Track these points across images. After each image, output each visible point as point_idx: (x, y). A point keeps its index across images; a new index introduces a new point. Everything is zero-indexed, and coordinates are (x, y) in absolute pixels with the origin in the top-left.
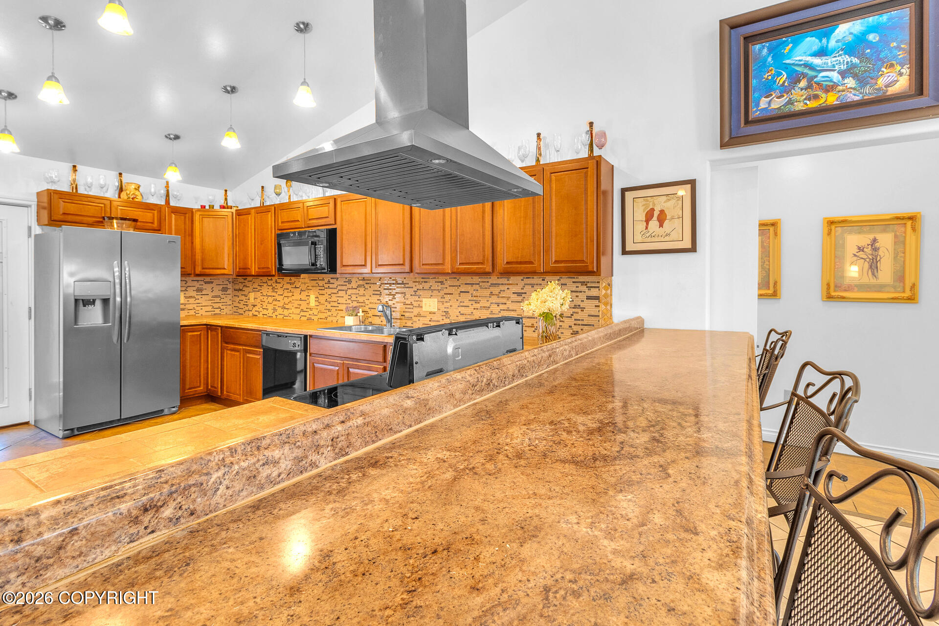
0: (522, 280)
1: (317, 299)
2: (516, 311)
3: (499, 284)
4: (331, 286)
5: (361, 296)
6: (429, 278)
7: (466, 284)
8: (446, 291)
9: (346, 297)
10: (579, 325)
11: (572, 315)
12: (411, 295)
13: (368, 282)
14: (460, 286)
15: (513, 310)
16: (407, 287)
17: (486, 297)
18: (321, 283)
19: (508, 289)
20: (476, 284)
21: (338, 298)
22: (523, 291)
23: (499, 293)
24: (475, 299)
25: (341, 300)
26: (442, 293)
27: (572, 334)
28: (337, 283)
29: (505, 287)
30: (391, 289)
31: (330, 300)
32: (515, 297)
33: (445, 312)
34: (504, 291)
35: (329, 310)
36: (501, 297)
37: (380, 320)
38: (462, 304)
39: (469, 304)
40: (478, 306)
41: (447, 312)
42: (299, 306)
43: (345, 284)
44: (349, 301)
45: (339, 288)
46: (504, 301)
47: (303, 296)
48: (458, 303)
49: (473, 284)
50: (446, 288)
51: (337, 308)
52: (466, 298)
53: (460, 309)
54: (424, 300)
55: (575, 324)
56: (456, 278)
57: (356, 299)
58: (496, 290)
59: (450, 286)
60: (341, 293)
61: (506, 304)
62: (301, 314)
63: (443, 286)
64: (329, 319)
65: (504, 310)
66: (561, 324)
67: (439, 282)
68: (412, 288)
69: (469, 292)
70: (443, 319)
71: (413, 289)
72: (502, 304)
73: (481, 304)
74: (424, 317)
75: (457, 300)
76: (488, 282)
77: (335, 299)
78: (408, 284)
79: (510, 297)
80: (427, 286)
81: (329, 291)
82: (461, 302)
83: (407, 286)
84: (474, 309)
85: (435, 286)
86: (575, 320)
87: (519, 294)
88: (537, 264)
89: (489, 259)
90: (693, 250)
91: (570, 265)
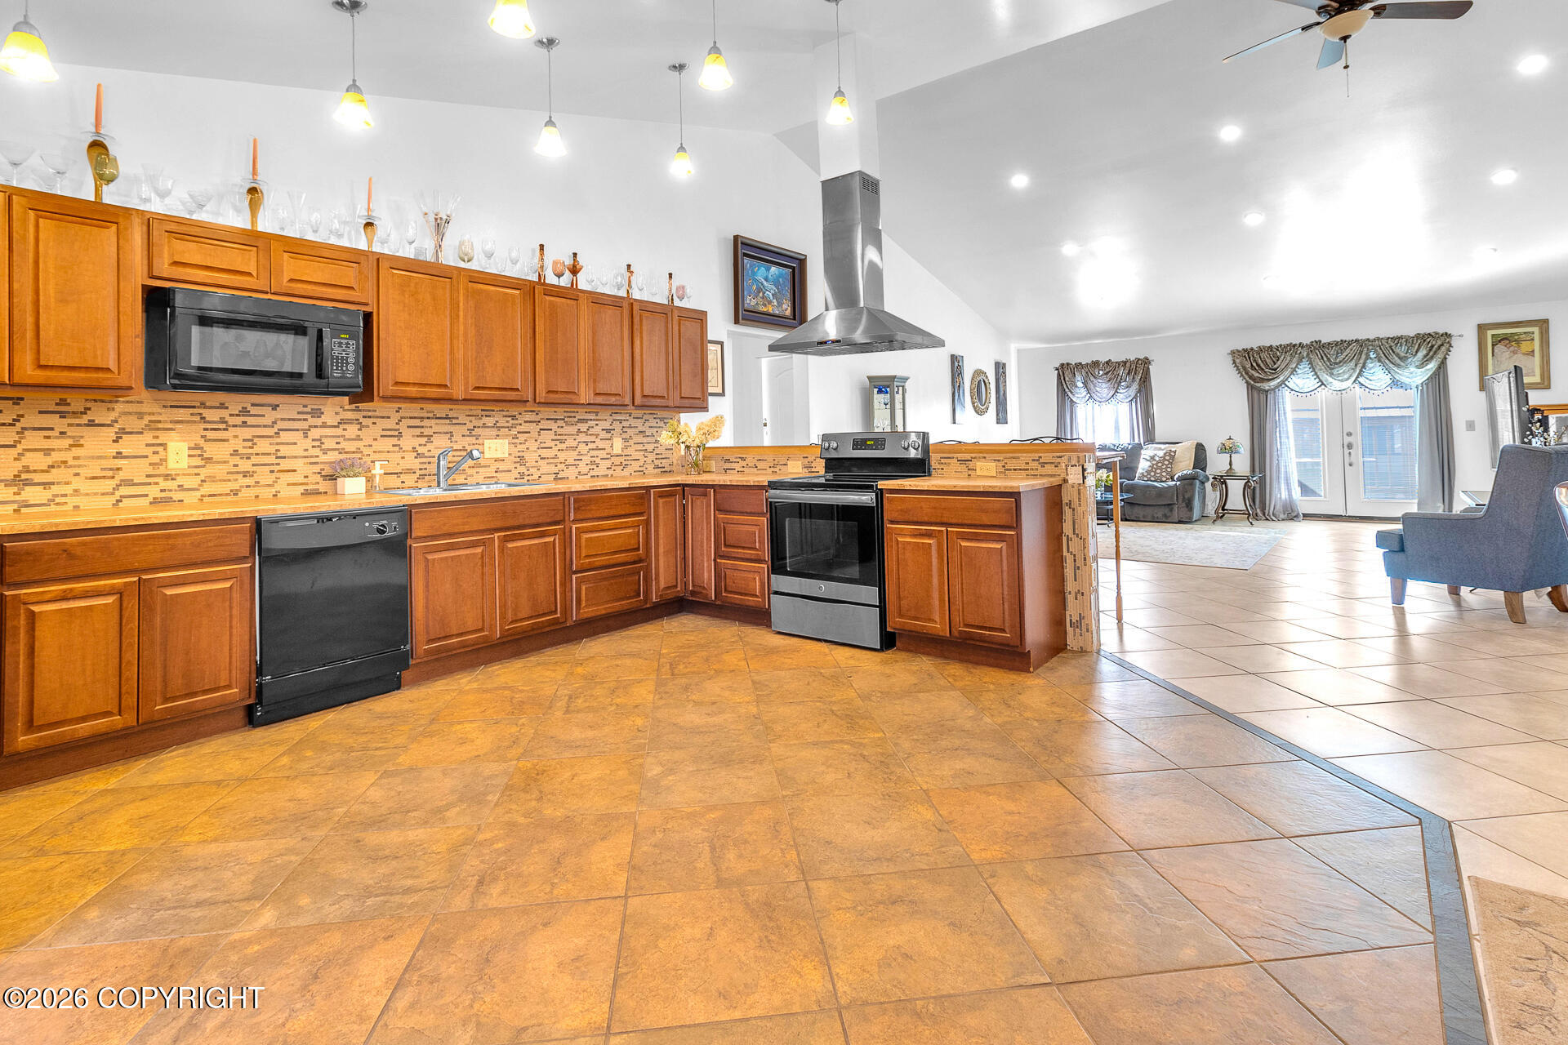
0: (611, 415)
1: (198, 452)
2: (605, 449)
3: (587, 420)
4: (250, 421)
5: (349, 439)
6: (494, 411)
7: (547, 419)
8: (519, 428)
9: (308, 443)
11: (654, 450)
12: (463, 436)
13: (370, 414)
14: (539, 422)
15: (601, 449)
16: (456, 424)
17: (573, 435)
18: (210, 415)
19: (597, 425)
20: (560, 419)
21: (277, 447)
22: (611, 427)
23: (588, 430)
24: (559, 437)
25: (284, 451)
26: (514, 432)
27: (654, 468)
28: (270, 416)
29: (594, 423)
30: (423, 427)
31: (250, 451)
32: (604, 435)
33: (519, 457)
34: (593, 427)
35: (245, 474)
36: (590, 435)
37: (400, 480)
38: (542, 445)
39: (552, 444)
40: (563, 446)
41: (521, 458)
42: (110, 473)
43: (305, 416)
44: (317, 451)
45: (281, 425)
46: (593, 438)
47: (129, 445)
48: (537, 445)
49: (557, 419)
50: (520, 424)
51: (276, 468)
52: (547, 437)
53: (540, 452)
54: (487, 442)
55: (656, 459)
56: (534, 411)
57: (337, 446)
58: (583, 427)
59: (525, 422)
60: (285, 437)
61: (594, 442)
62: (118, 494)
63: (516, 422)
64: (244, 493)
65: (593, 449)
66: (645, 459)
67: (509, 416)
68: (465, 424)
69: (551, 430)
70: (516, 468)
71: (465, 427)
72: (591, 442)
73: (567, 444)
74: (485, 466)
75: (536, 440)
76: (575, 417)
77: (272, 449)
78: (458, 418)
79: (598, 435)
80: (490, 421)
81: (247, 433)
82: (541, 443)
83: (454, 421)
84: (559, 450)
85: (502, 422)
86: (656, 454)
87: (608, 431)
88: (668, 399)
89: (628, 391)
90: (723, 394)
91: (691, 401)
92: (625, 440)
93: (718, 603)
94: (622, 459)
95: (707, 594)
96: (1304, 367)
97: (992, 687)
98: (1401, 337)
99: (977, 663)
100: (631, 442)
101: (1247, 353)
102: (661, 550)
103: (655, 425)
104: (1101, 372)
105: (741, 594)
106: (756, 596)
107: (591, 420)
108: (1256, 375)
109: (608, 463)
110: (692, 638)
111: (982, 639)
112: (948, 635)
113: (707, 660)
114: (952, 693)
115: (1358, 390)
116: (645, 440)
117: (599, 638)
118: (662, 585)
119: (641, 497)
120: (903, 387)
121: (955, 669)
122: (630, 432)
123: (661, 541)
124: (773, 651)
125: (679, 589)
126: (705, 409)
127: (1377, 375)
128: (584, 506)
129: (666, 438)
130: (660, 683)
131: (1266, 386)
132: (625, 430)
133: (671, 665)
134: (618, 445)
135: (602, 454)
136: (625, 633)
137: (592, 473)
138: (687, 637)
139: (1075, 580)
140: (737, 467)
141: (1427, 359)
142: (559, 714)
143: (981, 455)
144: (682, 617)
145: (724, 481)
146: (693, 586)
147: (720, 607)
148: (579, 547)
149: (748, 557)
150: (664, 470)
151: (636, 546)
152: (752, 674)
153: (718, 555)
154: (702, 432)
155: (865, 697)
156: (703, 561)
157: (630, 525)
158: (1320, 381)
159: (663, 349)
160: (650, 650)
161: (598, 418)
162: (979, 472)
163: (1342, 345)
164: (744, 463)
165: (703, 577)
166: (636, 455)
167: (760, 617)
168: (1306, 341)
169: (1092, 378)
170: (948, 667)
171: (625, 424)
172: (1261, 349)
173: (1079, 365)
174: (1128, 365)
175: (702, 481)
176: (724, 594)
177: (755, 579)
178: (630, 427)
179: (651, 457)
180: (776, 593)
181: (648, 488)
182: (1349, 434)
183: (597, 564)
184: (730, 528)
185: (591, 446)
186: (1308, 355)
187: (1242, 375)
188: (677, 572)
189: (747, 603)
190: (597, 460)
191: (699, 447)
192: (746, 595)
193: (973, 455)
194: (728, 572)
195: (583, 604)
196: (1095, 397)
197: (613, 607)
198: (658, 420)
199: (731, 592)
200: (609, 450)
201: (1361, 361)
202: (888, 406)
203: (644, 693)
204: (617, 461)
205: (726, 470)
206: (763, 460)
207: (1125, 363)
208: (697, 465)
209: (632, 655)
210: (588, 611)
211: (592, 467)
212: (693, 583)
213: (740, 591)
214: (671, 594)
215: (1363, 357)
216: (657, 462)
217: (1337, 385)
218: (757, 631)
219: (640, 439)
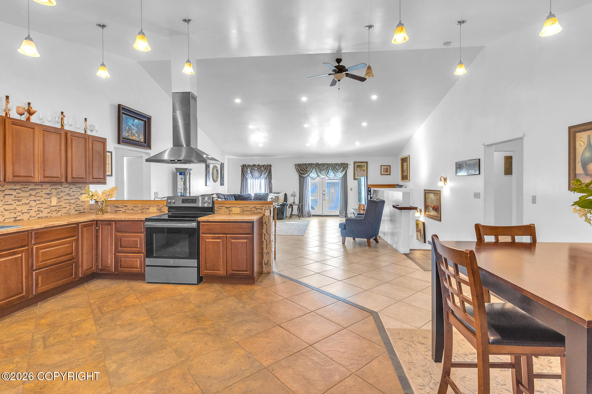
0: (50, 186)
2: (46, 203)
3: (36, 189)
7: (9, 189)
10: (78, 206)
11: (75, 202)
14: (4, 191)
15: (44, 203)
17: (26, 197)
19: (42, 191)
20: (18, 189)
22: (50, 192)
23: (36, 194)
24: (17, 199)
27: (75, 211)
29: (40, 191)
32: (46, 196)
34: (39, 193)
36: (38, 196)
39: (13, 202)
40: (20, 203)
46: (39, 198)
49: (16, 189)
52: (9, 199)
55: (76, 207)
58: (33, 193)
61: (40, 200)
65: (39, 204)
66: (70, 207)
69: (12, 195)
72: (38, 200)
73: (23, 202)
76: (27, 188)
79: (42, 196)
84: (17, 205)
86: (76, 204)
87: (48, 194)
88: (86, 179)
89: (64, 176)
90: (111, 175)
91: (98, 180)
92: (59, 198)
93: (116, 273)
94: (56, 208)
95: (110, 270)
96: (314, 170)
97: (244, 292)
98: (337, 164)
99: (236, 284)
100: (62, 199)
101: (299, 165)
102: (85, 252)
103: (75, 190)
104: (256, 168)
105: (129, 268)
106: (138, 268)
107: (38, 189)
108: (302, 172)
109: (48, 210)
110: (105, 292)
111: (238, 275)
112: (226, 275)
113: (118, 302)
114: (231, 298)
115: (327, 178)
116: (70, 198)
117: (48, 300)
118: (85, 268)
119: (74, 228)
120: (189, 173)
121: (229, 287)
122: (62, 194)
123: (85, 248)
124: (149, 292)
125: (94, 269)
126: (105, 183)
127: (331, 174)
128: (40, 236)
129: (84, 198)
130: (97, 320)
131: (304, 176)
132: (58, 193)
133: (99, 308)
134: (54, 201)
135: (45, 206)
136: (64, 295)
137: (38, 216)
138: (102, 292)
139: (267, 249)
140: (123, 210)
141: (343, 170)
142: (40, 350)
143: (234, 205)
144: (95, 282)
145: (121, 218)
146: (102, 266)
147: (116, 274)
148: (37, 257)
149: (134, 251)
150: (80, 211)
151: (71, 252)
152: (144, 305)
153: (116, 251)
154: (105, 195)
155: (199, 307)
156: (108, 255)
157: (67, 242)
158: (318, 175)
159: (84, 155)
160: (83, 302)
161: (42, 188)
162: (233, 212)
163: (323, 165)
164: (126, 208)
165: (108, 262)
166: (64, 206)
167: (140, 276)
168: (315, 163)
169: (253, 170)
170: (226, 287)
171: (58, 190)
172: (303, 164)
173: (249, 165)
174: (265, 166)
175: (108, 218)
176: (119, 269)
177: (137, 261)
178: (62, 192)
179: (73, 206)
180: (148, 266)
181: (78, 224)
182: (324, 191)
183: (48, 264)
184: (123, 239)
185: (40, 202)
186: (315, 167)
187: (298, 172)
188: (93, 261)
189: (133, 272)
190: (42, 209)
191: (103, 201)
192: (132, 268)
193: (231, 205)
194: (122, 259)
195: (40, 285)
196: (254, 177)
197: (57, 284)
198: (78, 188)
199: (124, 268)
200: (49, 204)
201: (328, 170)
202: (183, 180)
203: (89, 326)
204: (54, 209)
205: (116, 211)
206: (136, 207)
207: (264, 166)
208: (102, 210)
209: (74, 307)
210: (42, 288)
211: (38, 213)
212: (101, 265)
213: (129, 267)
214: (89, 272)
215: (328, 168)
216: (76, 208)
217: (322, 176)
218: (138, 283)
219: (67, 197)
